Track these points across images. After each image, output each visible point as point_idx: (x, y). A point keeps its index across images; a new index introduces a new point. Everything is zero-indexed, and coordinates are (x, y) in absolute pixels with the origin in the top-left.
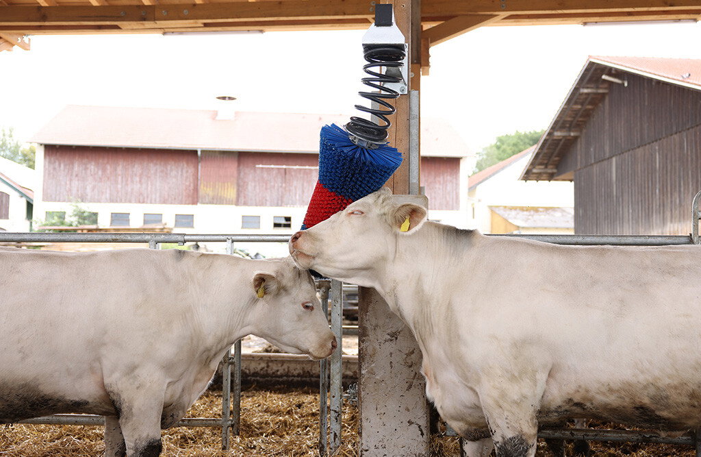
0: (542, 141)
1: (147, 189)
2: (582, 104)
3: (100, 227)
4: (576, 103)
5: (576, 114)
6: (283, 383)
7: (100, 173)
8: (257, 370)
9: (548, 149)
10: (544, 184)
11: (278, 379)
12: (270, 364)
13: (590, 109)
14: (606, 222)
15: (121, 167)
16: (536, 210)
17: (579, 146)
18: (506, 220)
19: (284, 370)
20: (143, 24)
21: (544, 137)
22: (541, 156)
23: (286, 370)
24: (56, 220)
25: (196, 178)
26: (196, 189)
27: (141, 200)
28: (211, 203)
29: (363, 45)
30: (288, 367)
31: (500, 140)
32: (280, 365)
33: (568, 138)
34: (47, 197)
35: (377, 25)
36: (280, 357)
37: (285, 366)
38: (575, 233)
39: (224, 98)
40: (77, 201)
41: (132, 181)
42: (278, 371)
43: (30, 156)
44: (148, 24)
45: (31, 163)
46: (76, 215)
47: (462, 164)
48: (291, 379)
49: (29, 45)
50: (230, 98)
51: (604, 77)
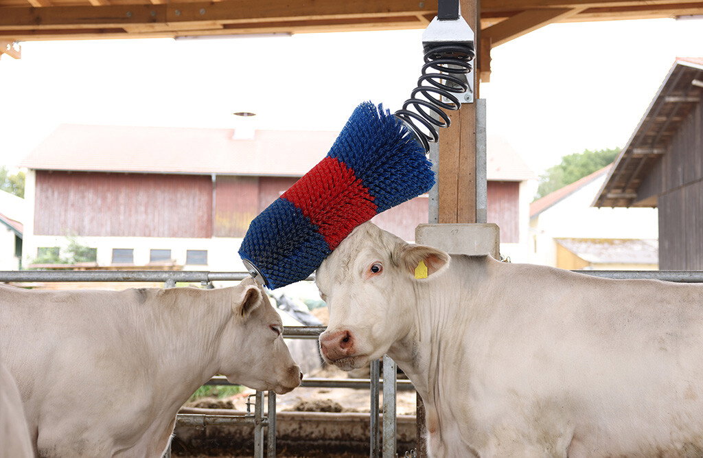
0: (618, 160)
1: (153, 221)
2: (668, 115)
3: (100, 265)
4: (660, 114)
5: (661, 128)
6: (318, 447)
7: (99, 202)
8: (287, 432)
9: (626, 169)
10: (621, 212)
11: (312, 442)
12: (303, 425)
13: (676, 122)
14: (698, 256)
15: (124, 195)
16: (611, 242)
17: (663, 166)
18: (575, 255)
19: (320, 432)
20: (152, 27)
21: (622, 155)
22: (617, 178)
23: (322, 432)
24: (48, 256)
25: (210, 208)
26: (210, 221)
27: (147, 232)
28: (228, 235)
29: (423, 43)
30: (325, 429)
31: (566, 160)
32: (314, 426)
33: (652, 156)
34: (38, 231)
35: (440, 19)
36: (315, 416)
37: (321, 427)
38: (660, 268)
39: (242, 114)
40: (73, 235)
41: (137, 212)
42: (312, 433)
43: (18, 183)
44: (159, 26)
45: (20, 191)
46: (70, 251)
47: (522, 188)
48: (327, 442)
49: (19, 53)
50: (249, 114)
51: (695, 82)
